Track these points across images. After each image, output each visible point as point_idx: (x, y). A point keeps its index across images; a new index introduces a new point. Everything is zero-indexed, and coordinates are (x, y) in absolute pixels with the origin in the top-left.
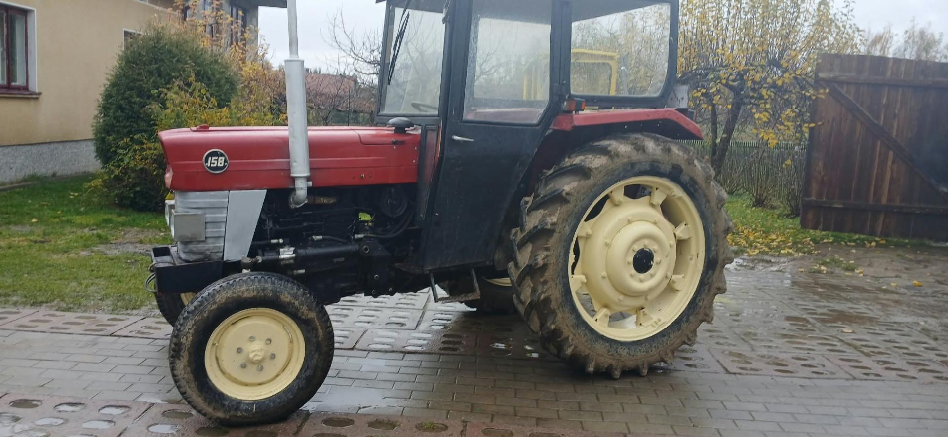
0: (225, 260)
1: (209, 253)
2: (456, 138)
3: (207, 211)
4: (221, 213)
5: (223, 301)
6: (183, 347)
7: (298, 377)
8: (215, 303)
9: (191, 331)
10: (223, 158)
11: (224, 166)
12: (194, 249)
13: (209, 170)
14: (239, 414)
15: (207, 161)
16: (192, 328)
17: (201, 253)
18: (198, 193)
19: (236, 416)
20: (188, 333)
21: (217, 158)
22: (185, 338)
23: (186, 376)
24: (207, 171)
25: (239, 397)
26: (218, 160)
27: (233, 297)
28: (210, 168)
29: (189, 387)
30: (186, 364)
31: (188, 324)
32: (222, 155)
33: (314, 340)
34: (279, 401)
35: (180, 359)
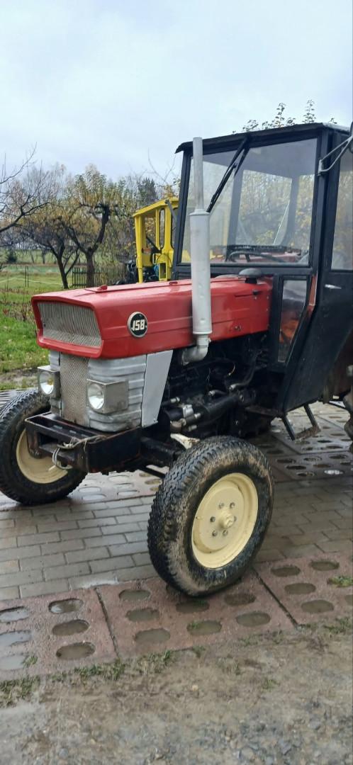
0: (143, 425)
1: (130, 420)
2: (329, 286)
3: (129, 377)
4: (140, 378)
5: (210, 473)
6: (179, 527)
7: (253, 535)
8: (203, 476)
9: (185, 510)
10: (143, 321)
11: (145, 328)
12: (119, 419)
13: (133, 334)
14: (216, 583)
15: (132, 326)
16: (187, 505)
17: (124, 422)
18: (122, 360)
19: (214, 586)
20: (183, 512)
21: (139, 321)
22: (180, 518)
23: (180, 557)
24: (133, 336)
25: (213, 567)
26: (139, 323)
27: (217, 467)
28: (135, 332)
29: (182, 568)
30: (182, 544)
31: (182, 502)
32: (143, 318)
33: (267, 497)
34: (242, 562)
35: (175, 541)
